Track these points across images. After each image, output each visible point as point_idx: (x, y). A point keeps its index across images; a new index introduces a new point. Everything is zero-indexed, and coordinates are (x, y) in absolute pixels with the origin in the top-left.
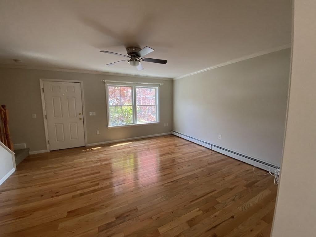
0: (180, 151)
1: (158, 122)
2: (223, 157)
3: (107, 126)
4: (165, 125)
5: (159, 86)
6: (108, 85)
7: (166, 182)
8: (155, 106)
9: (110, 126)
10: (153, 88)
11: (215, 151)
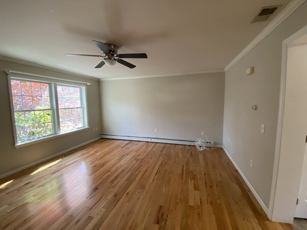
0: (130, 150)
1: (87, 126)
2: (163, 145)
3: (15, 145)
4: (94, 130)
5: (86, 85)
6: (11, 77)
7: (154, 176)
8: (82, 109)
9: (19, 144)
10: (78, 87)
11: (154, 142)
